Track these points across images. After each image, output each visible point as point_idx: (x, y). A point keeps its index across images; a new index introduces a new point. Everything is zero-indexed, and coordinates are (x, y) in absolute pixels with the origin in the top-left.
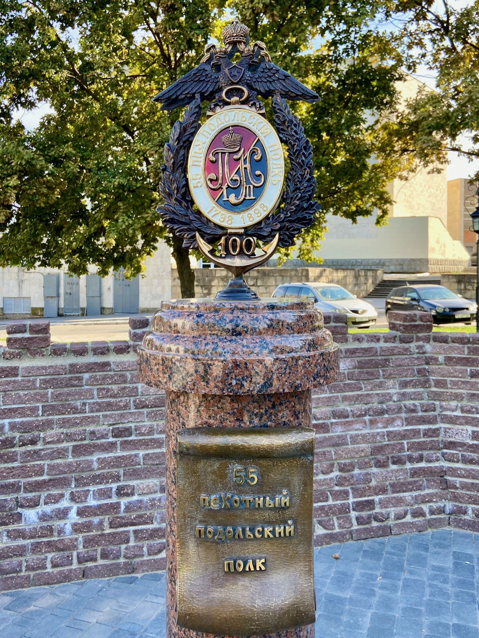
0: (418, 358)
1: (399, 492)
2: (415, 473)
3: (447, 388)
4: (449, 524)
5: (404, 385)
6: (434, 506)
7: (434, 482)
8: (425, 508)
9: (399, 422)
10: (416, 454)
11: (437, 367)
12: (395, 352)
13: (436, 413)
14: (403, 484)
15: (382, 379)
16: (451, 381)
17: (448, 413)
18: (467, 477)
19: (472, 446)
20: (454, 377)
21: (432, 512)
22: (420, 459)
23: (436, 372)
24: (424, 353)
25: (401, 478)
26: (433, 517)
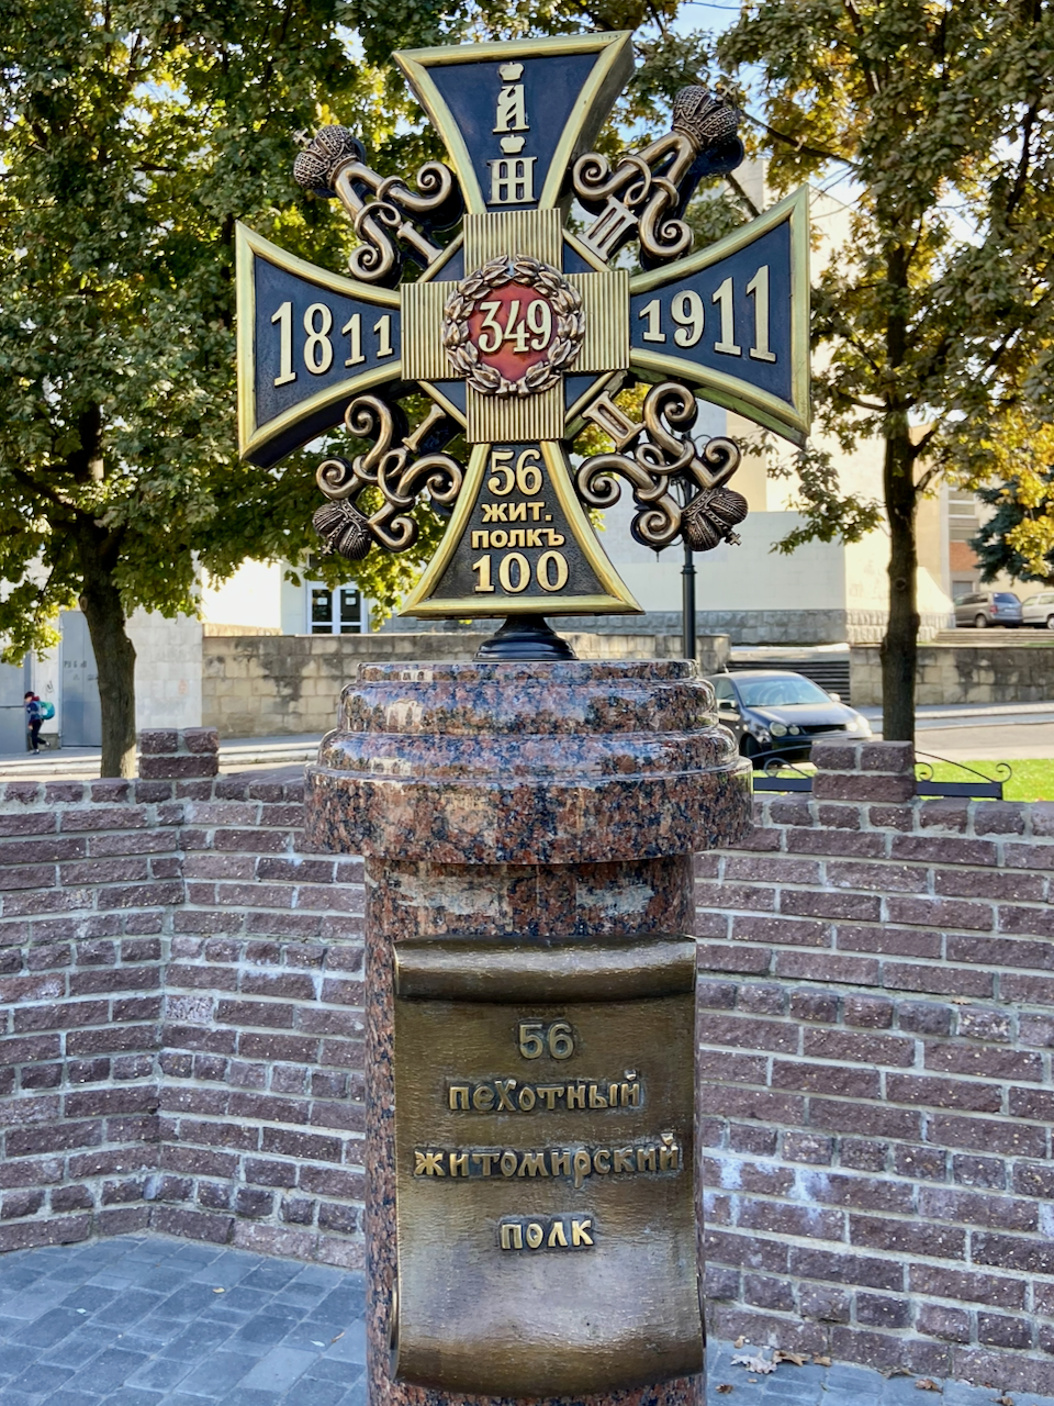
0: (159, 836)
1: (28, 1151)
2: (76, 1105)
3: (214, 904)
4: (149, 1224)
5: (113, 899)
6: (116, 1180)
7: (128, 1123)
8: (94, 1187)
9: (52, 987)
10: (87, 1062)
11: (201, 855)
12: (101, 822)
13: (160, 962)
14: (41, 1132)
15: (58, 888)
16: (222, 886)
17: (183, 961)
18: (196, 1110)
19: (214, 1037)
20: (228, 877)
21: (109, 1198)
22: (101, 1071)
23: (199, 868)
24: (180, 823)
25: (41, 1118)
26: (112, 1207)
